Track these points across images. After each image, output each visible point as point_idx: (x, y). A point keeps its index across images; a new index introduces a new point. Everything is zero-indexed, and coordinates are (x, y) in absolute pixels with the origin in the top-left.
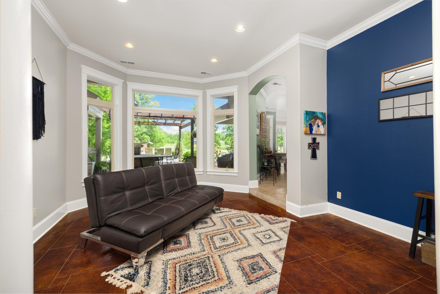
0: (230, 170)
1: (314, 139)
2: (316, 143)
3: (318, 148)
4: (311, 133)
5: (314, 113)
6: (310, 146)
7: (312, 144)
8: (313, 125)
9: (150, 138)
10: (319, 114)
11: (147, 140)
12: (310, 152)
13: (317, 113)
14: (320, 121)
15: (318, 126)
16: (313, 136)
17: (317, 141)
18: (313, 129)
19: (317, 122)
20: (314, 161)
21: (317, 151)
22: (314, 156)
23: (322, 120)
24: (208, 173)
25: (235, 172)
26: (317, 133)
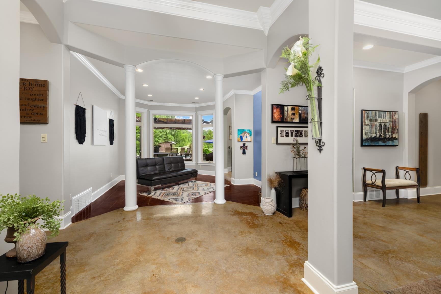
0: (211, 162)
1: (244, 144)
2: (246, 146)
3: (247, 149)
4: (242, 140)
5: (243, 130)
6: (242, 148)
7: (243, 147)
8: (243, 137)
9: (174, 138)
10: (247, 131)
11: (171, 140)
12: (242, 151)
13: (246, 130)
14: (247, 134)
15: (246, 137)
16: (244, 143)
17: (246, 145)
18: (243, 139)
19: (245, 135)
20: (244, 156)
21: (246, 150)
22: (244, 153)
23: (249, 134)
24: (198, 164)
25: (214, 163)
26: (246, 141)
